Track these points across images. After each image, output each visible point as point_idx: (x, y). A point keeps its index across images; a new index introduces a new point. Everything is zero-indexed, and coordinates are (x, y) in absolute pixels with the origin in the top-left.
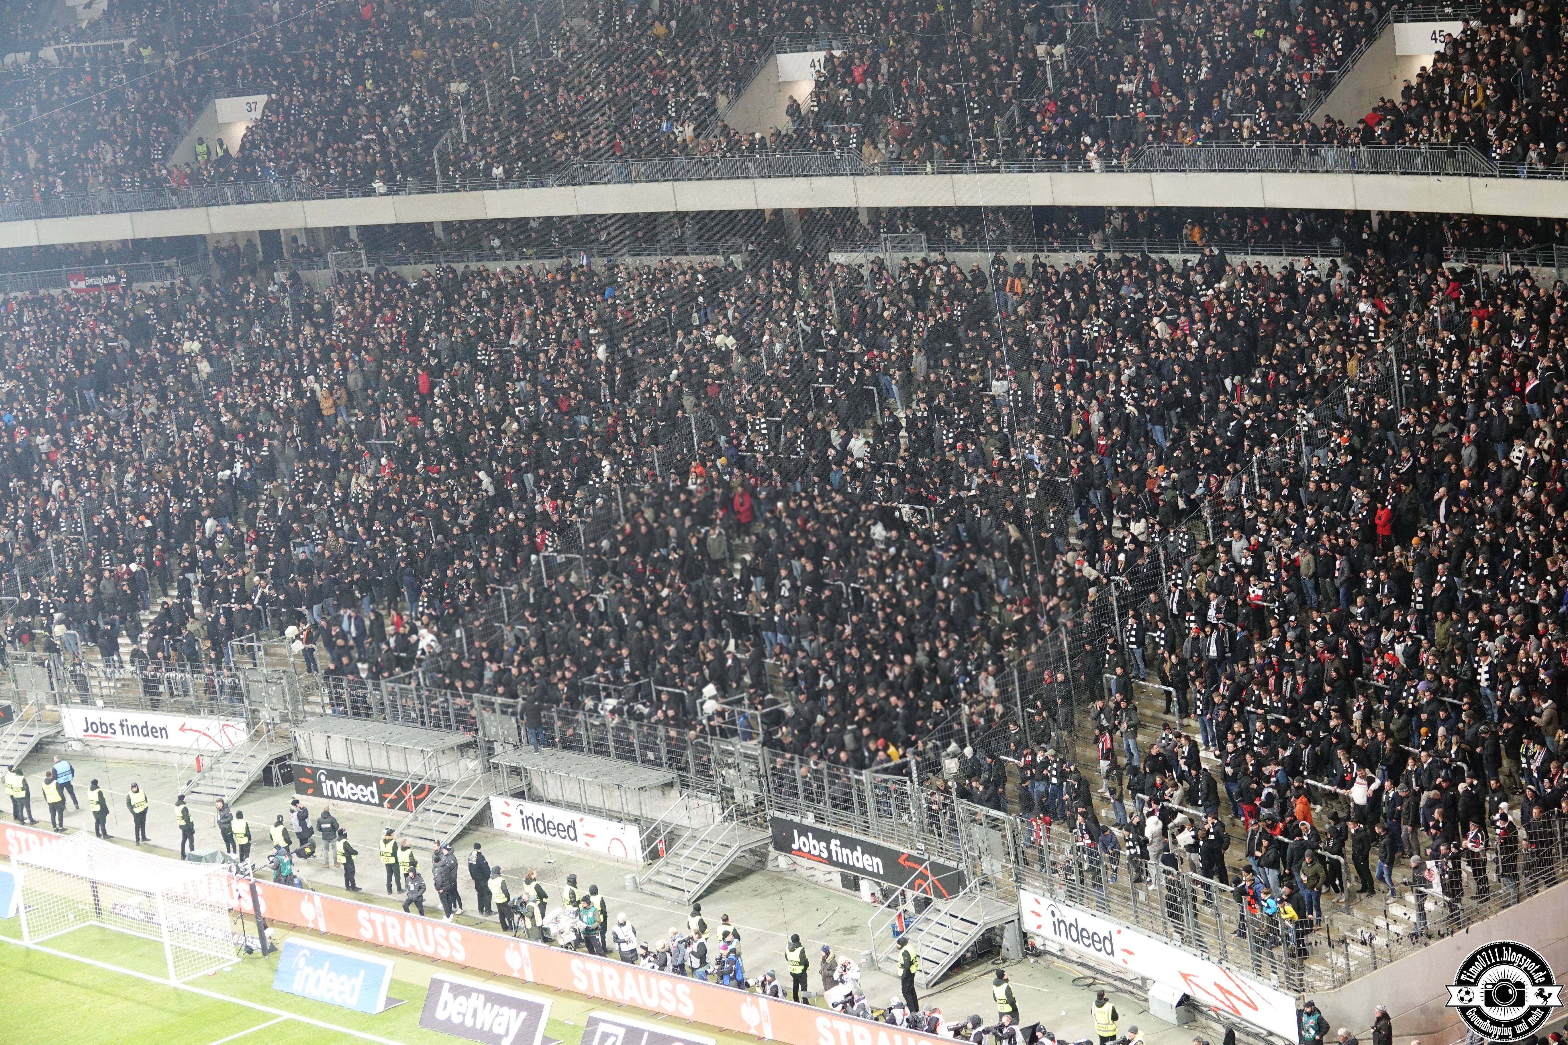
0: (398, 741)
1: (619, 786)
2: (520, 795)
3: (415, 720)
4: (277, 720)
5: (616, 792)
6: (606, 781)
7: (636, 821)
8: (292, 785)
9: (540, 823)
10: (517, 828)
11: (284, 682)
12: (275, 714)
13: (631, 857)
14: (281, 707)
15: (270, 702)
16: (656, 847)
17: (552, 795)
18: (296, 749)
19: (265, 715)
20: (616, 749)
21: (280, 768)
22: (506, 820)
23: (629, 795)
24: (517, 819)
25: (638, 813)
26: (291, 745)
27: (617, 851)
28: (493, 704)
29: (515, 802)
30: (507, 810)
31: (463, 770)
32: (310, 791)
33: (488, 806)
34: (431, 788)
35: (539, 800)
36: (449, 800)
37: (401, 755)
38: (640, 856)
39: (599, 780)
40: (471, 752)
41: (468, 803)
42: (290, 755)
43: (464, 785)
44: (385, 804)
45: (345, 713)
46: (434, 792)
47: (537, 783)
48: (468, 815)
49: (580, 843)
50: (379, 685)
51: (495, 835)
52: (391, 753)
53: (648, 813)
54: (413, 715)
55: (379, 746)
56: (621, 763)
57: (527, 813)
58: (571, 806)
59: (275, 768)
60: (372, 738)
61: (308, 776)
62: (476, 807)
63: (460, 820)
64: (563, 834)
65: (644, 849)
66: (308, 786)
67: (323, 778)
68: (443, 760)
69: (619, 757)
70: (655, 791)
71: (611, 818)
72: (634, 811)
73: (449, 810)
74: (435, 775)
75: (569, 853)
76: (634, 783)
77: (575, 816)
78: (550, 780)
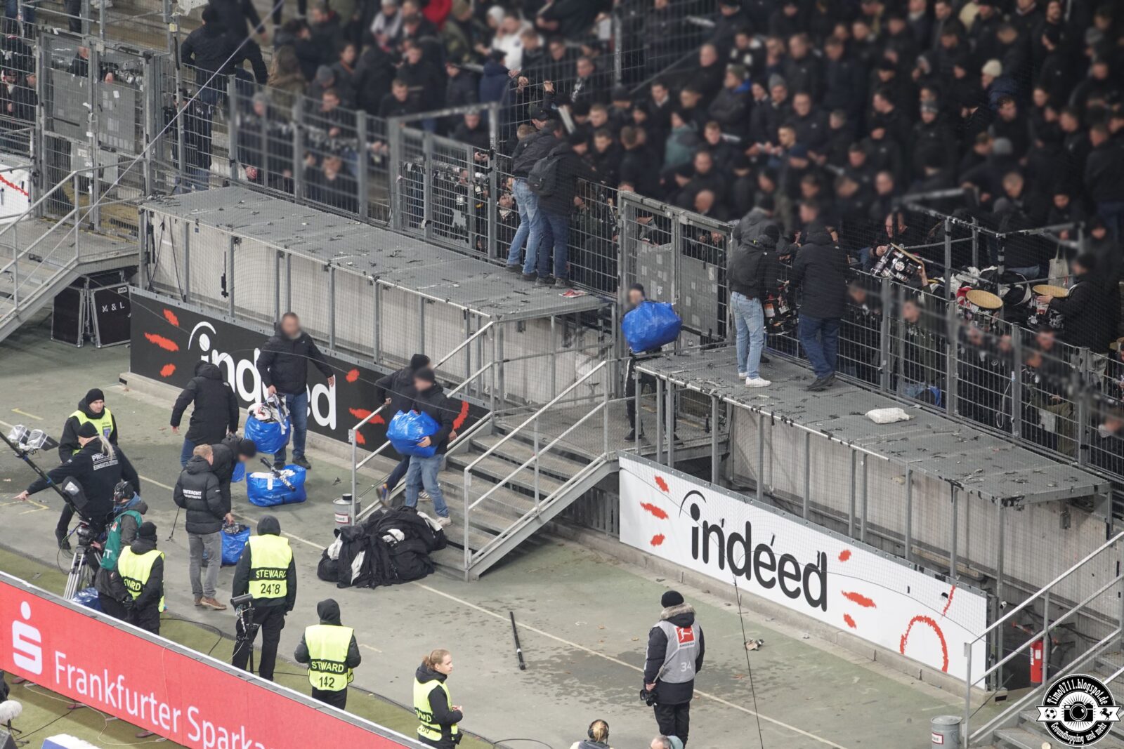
0: (412, 278)
1: (955, 486)
2: (697, 467)
3: (459, 232)
4: (112, 178)
5: (945, 502)
6: (923, 467)
7: (983, 581)
8: (124, 348)
9: (738, 548)
10: (677, 550)
11: (144, 83)
12: (109, 160)
13: (957, 669)
14: (126, 145)
15: (100, 127)
16: (1024, 657)
17: (778, 479)
18: (150, 257)
19: (83, 159)
20: (962, 388)
21: (102, 299)
22: (652, 525)
23: (976, 512)
24: (679, 529)
25: (991, 563)
26: (138, 245)
27: (923, 650)
28: (665, 223)
29: (680, 484)
30: (659, 500)
31: (562, 380)
32: (168, 370)
33: (612, 482)
34: (477, 412)
35: (742, 487)
36: (515, 450)
37: (412, 317)
38: (980, 671)
39: (906, 463)
40: (591, 337)
41: (562, 466)
42: (130, 272)
43: (557, 419)
44: (353, 434)
45: (289, 186)
46: (481, 424)
47: (747, 444)
48: (561, 496)
49: (833, 616)
50: (383, 129)
51: (618, 559)
52: (388, 308)
53: (1016, 567)
54: (459, 219)
55: (359, 284)
56: (968, 428)
57: (710, 515)
58: (823, 518)
59: (87, 296)
60: (344, 261)
61: (167, 331)
62: (583, 479)
63: (537, 506)
64: (791, 585)
65: (991, 658)
66: (167, 357)
67: (205, 342)
68: (515, 346)
69: (967, 410)
70: (1044, 513)
71: (921, 564)
72: (983, 554)
73: (512, 474)
74: (491, 382)
75: (800, 635)
76: (995, 484)
77: (832, 545)
78: (780, 442)
